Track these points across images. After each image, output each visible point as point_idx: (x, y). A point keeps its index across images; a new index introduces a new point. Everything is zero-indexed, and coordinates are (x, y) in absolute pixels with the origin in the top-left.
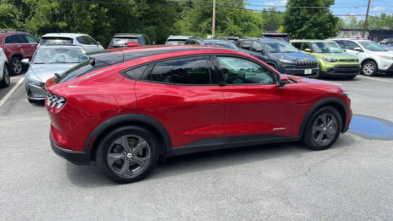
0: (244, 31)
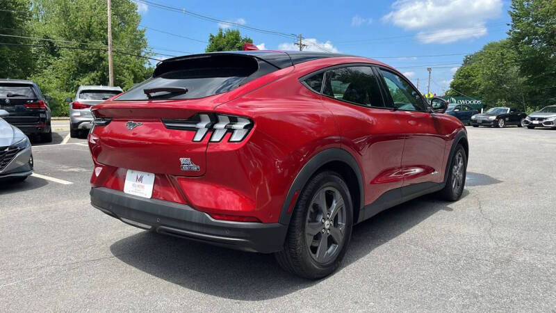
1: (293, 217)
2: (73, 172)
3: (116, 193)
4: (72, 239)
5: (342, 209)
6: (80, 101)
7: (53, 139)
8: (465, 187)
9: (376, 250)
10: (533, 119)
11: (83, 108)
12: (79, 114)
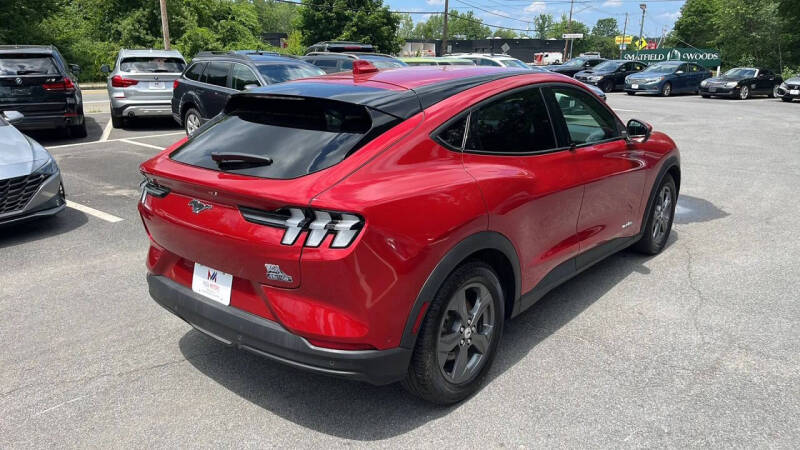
0: (224, 41)
1: (421, 335)
2: (120, 197)
3: (183, 290)
4: (128, 326)
5: (489, 308)
6: (121, 74)
7: (88, 131)
8: (673, 227)
9: (535, 349)
10: (791, 87)
11: (128, 85)
12: (122, 95)
